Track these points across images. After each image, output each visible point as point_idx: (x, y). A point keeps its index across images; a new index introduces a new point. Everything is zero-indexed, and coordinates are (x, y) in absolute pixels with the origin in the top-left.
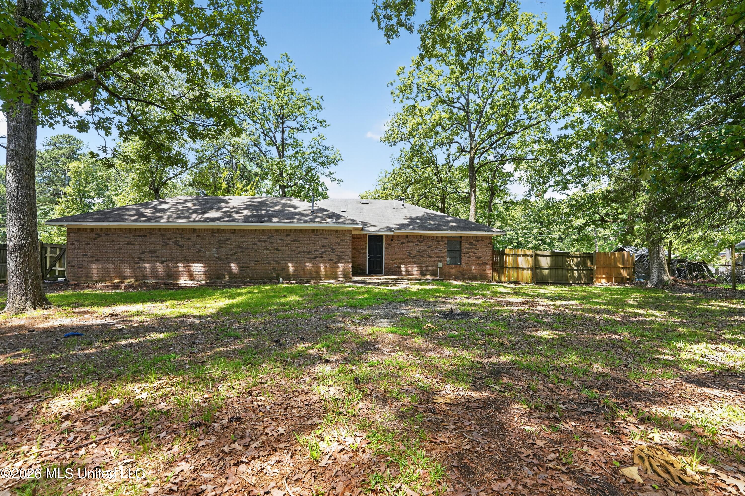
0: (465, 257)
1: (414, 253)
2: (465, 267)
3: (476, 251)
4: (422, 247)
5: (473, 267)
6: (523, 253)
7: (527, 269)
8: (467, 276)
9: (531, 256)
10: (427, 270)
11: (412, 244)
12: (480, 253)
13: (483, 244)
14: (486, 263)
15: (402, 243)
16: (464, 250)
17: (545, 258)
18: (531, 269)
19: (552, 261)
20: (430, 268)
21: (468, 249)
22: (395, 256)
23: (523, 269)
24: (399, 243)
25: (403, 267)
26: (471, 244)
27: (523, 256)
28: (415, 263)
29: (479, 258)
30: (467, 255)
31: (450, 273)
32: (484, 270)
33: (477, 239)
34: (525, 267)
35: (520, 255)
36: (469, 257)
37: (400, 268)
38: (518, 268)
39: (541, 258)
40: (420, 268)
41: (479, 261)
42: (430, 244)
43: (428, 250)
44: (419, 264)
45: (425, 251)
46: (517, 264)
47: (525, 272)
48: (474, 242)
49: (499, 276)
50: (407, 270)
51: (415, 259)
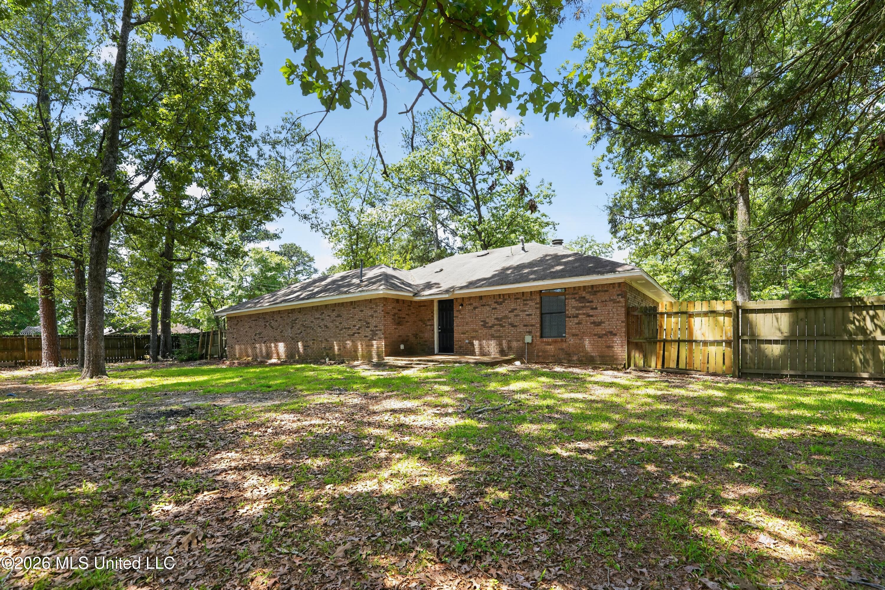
0: (571, 323)
1: (491, 321)
2: (572, 341)
3: (591, 312)
4: (502, 311)
5: (587, 342)
6: (705, 309)
7: (718, 343)
8: (575, 358)
9: (727, 314)
10: (510, 348)
11: (488, 308)
12: (600, 314)
13: (607, 298)
14: (613, 334)
15: (475, 308)
16: (570, 311)
17: (769, 316)
18: (728, 343)
19: (793, 325)
20: (515, 344)
21: (578, 309)
22: (466, 328)
23: (705, 343)
24: (470, 307)
25: (476, 343)
26: (582, 299)
27: (706, 314)
28: (493, 337)
29: (598, 324)
30: (576, 320)
31: (545, 351)
32: (610, 347)
33: (594, 289)
34: (710, 337)
35: (699, 314)
36: (579, 323)
37: (473, 345)
38: (691, 341)
39: (758, 319)
40: (500, 345)
41: (598, 330)
42: (513, 306)
43: (511, 315)
44: (498, 338)
45: (506, 317)
46: (691, 333)
47: (712, 349)
48: (588, 296)
49: (645, 357)
50: (481, 347)
51: (492, 331)
